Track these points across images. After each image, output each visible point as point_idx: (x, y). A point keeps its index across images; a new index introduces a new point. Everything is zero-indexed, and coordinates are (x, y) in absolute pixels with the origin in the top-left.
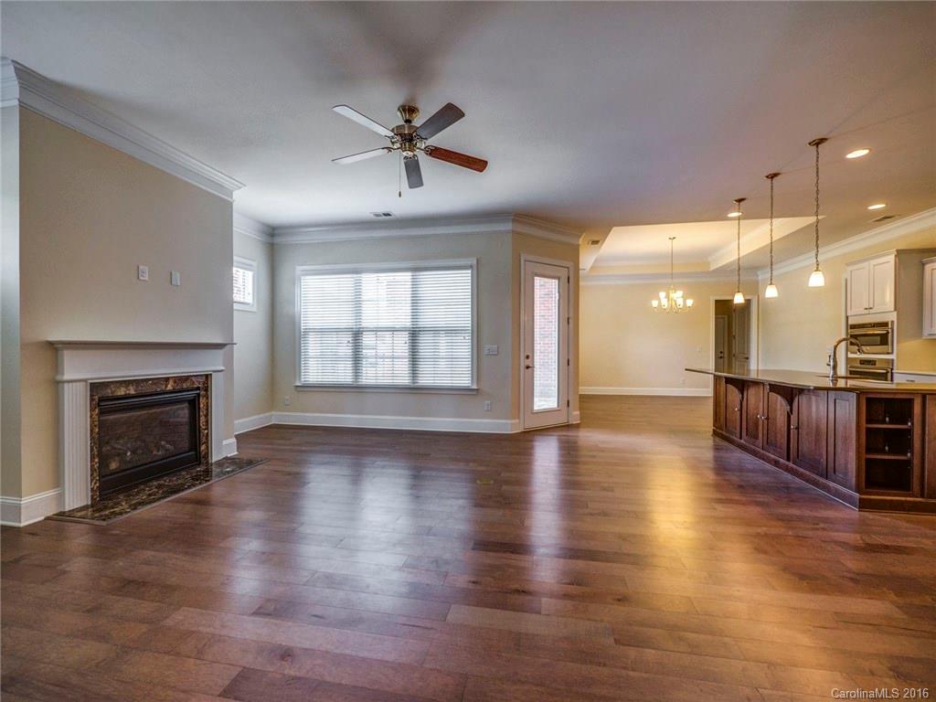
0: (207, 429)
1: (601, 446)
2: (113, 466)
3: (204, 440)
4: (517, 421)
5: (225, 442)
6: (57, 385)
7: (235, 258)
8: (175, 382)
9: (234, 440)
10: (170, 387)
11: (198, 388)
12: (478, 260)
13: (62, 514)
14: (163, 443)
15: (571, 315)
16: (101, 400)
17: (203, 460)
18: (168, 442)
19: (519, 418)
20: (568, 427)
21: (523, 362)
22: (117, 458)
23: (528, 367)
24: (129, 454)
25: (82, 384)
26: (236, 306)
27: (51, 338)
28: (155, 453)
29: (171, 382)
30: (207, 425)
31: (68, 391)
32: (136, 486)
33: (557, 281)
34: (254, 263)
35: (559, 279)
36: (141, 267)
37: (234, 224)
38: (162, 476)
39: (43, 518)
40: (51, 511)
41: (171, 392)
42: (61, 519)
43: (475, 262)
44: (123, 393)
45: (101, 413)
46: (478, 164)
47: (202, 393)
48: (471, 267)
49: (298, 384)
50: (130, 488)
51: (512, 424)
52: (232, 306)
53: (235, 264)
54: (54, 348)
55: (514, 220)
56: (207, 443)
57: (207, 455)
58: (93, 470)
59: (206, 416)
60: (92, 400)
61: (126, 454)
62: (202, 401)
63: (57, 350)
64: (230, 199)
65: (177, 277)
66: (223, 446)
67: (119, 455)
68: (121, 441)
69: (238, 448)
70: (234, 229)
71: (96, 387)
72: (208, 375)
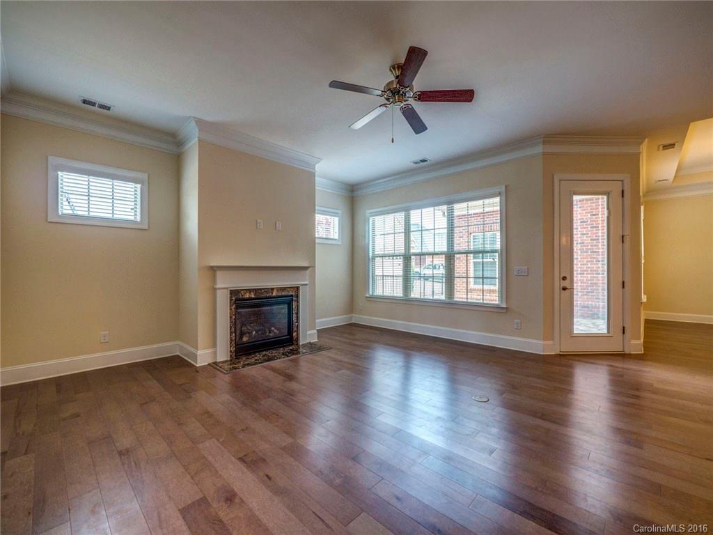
0: (297, 322)
1: (656, 385)
2: (245, 339)
3: (295, 329)
4: (551, 342)
5: (309, 332)
6: (214, 290)
7: (317, 208)
8: (278, 291)
9: (316, 331)
10: (274, 294)
11: (292, 296)
12: (506, 187)
13: (215, 363)
14: (273, 328)
15: (627, 232)
16: (236, 300)
17: (294, 342)
18: (275, 328)
19: (553, 340)
20: (623, 356)
21: (558, 284)
22: (247, 335)
23: (564, 289)
24: (254, 333)
25: (225, 290)
26: (317, 241)
27: (212, 265)
28: (267, 334)
29: (275, 290)
30: (297, 320)
31: (219, 293)
32: (254, 353)
33: (605, 197)
34: (339, 211)
35: (608, 194)
36: (259, 221)
37: (316, 185)
38: (270, 349)
39: (206, 364)
40: (211, 361)
41: (274, 297)
42: (215, 365)
43: (503, 189)
44: (248, 296)
45: (237, 308)
46: (465, 96)
47: (294, 299)
48: (500, 194)
49: (368, 296)
50: (250, 354)
51: (544, 345)
52: (315, 241)
53: (316, 211)
54: (213, 269)
55: (544, 142)
56: (297, 331)
57: (297, 339)
58: (231, 340)
59: (297, 314)
60: (231, 300)
61: (252, 332)
62: (294, 304)
63: (215, 271)
64: (313, 171)
65: (279, 225)
66: (308, 335)
67: (249, 333)
68: (252, 325)
69: (318, 337)
70: (317, 188)
71: (233, 293)
72: (298, 287)
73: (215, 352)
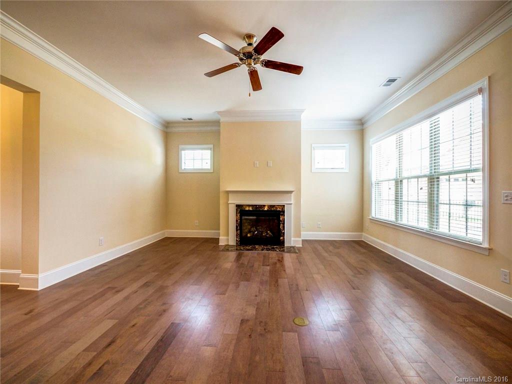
3: (282, 234)
5: (293, 239)
6: (228, 204)
8: (269, 207)
9: (300, 239)
11: (279, 211)
14: (269, 232)
16: (240, 211)
22: (252, 233)
25: (234, 205)
27: (227, 190)
29: (266, 207)
31: (230, 207)
34: (346, 145)
36: (256, 162)
40: (226, 243)
41: (266, 211)
44: (247, 209)
45: (241, 215)
47: (281, 213)
49: (370, 217)
57: (283, 242)
58: (237, 234)
60: (237, 210)
62: (281, 217)
63: (228, 193)
64: (300, 120)
65: (270, 164)
71: (238, 206)
72: (284, 206)
73: (228, 239)
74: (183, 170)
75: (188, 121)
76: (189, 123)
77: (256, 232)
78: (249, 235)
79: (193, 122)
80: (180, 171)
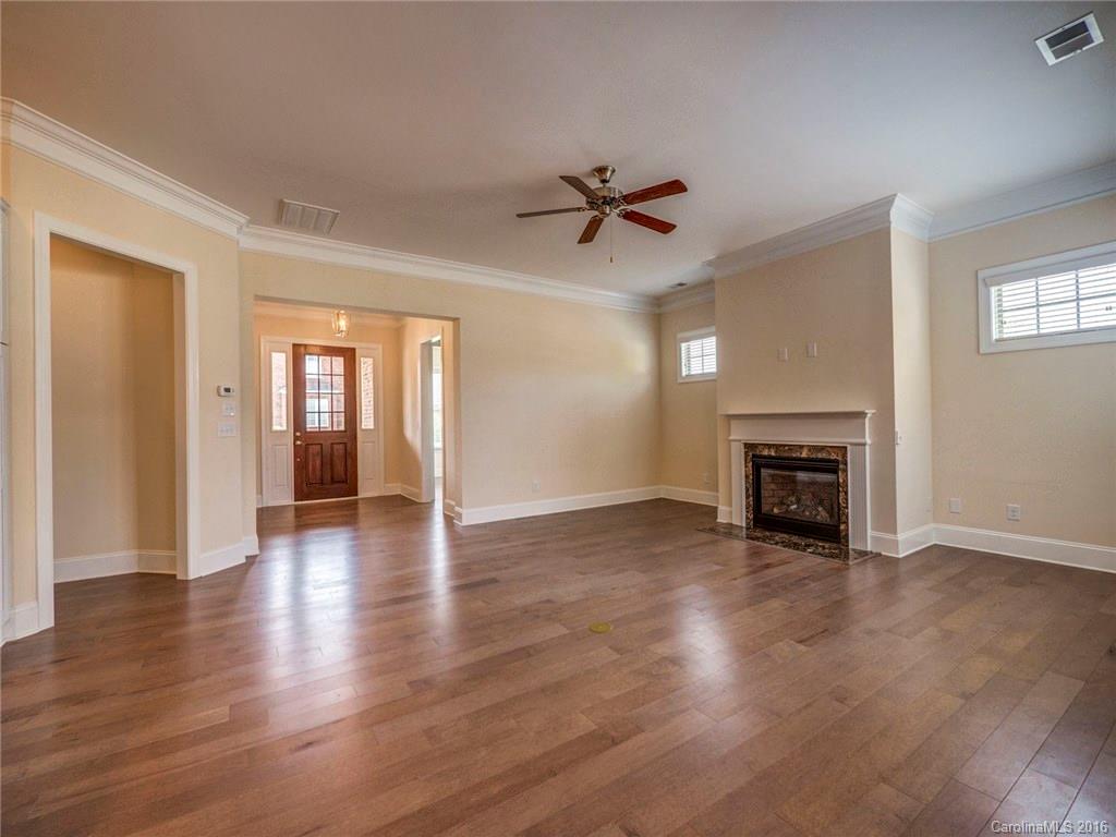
5: (871, 533)
8: (810, 450)
10: (804, 455)
11: (836, 461)
16: (752, 457)
25: (740, 443)
29: (806, 449)
30: (847, 504)
31: (734, 447)
41: (805, 460)
44: (767, 454)
45: (754, 466)
47: (840, 466)
54: (729, 418)
57: (847, 537)
60: (746, 455)
62: (841, 475)
65: (813, 349)
66: (869, 537)
71: (749, 447)
72: (846, 448)
73: (731, 512)
74: (684, 378)
75: (680, 288)
76: (681, 291)
77: (795, 506)
78: (776, 511)
79: (688, 289)
80: (680, 381)
